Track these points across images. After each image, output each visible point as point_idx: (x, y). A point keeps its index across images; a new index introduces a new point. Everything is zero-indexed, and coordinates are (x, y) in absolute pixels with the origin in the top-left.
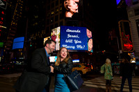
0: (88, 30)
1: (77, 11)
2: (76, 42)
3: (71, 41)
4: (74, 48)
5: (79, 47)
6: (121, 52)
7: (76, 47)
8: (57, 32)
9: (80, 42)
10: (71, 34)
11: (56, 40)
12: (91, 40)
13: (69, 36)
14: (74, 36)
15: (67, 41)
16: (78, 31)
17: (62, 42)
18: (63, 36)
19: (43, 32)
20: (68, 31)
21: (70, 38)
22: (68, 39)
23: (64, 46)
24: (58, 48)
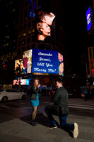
1: (49, 35)
2: (48, 65)
3: (43, 64)
4: (45, 71)
5: (50, 70)
6: (89, 76)
7: (47, 70)
8: (29, 54)
10: (43, 57)
12: (62, 64)
13: (41, 59)
15: (38, 64)
16: (50, 55)
17: (34, 65)
18: (35, 58)
19: (15, 54)
20: (40, 54)
21: (42, 62)
22: (40, 62)
23: (36, 69)
24: (29, 71)
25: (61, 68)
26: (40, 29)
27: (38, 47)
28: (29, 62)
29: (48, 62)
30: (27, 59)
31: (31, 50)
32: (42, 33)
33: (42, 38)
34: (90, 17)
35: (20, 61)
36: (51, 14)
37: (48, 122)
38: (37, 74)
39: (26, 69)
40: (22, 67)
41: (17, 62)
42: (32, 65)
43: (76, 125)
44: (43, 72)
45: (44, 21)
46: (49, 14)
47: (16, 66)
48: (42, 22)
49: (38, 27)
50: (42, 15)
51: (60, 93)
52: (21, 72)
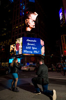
0: (41, 40)
1: (34, 27)
3: (30, 48)
5: (35, 52)
6: (62, 56)
7: (33, 52)
8: (20, 41)
9: (36, 48)
10: (30, 42)
13: (29, 44)
15: (27, 48)
16: (35, 41)
17: (23, 49)
18: (24, 44)
19: (10, 41)
20: (28, 40)
22: (28, 46)
23: (25, 51)
24: (20, 53)
25: (43, 50)
26: (27, 23)
27: (27, 36)
28: (20, 46)
29: (33, 46)
30: (18, 44)
31: (22, 38)
32: (29, 26)
33: (29, 29)
34: (62, 15)
35: (14, 46)
36: (35, 13)
37: (34, 90)
38: (26, 54)
39: (18, 51)
40: (15, 50)
41: (12, 46)
43: (54, 91)
44: (30, 53)
45: (30, 18)
46: (33, 13)
47: (11, 49)
48: (29, 18)
49: (26, 22)
50: (29, 14)
51: (42, 68)
52: (14, 53)
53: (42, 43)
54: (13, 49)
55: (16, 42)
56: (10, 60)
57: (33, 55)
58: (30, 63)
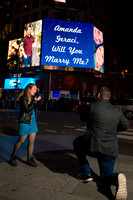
0: (95, 28)
2: (73, 51)
3: (62, 50)
4: (67, 62)
5: (77, 61)
7: (71, 62)
8: (35, 30)
9: (80, 52)
10: (63, 35)
11: (34, 45)
12: (102, 48)
13: (59, 39)
14: (69, 40)
15: (54, 49)
16: (77, 31)
17: (44, 51)
18: (48, 38)
19: (8, 28)
20: (58, 28)
21: (61, 44)
22: (57, 45)
23: (48, 58)
24: (36, 62)
25: (99, 58)
27: (54, 16)
28: (36, 45)
29: (72, 45)
30: (31, 39)
31: (40, 22)
35: (18, 43)
38: (51, 68)
39: (30, 58)
40: (22, 53)
41: (13, 44)
42: (41, 50)
47: (11, 51)
52: (19, 63)
53: (98, 36)
54: (17, 51)
55: (25, 33)
56: (6, 80)
57: (71, 69)
58: (62, 92)
